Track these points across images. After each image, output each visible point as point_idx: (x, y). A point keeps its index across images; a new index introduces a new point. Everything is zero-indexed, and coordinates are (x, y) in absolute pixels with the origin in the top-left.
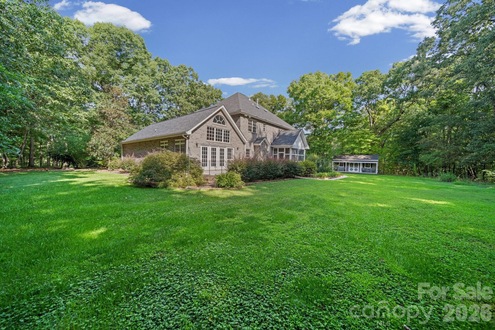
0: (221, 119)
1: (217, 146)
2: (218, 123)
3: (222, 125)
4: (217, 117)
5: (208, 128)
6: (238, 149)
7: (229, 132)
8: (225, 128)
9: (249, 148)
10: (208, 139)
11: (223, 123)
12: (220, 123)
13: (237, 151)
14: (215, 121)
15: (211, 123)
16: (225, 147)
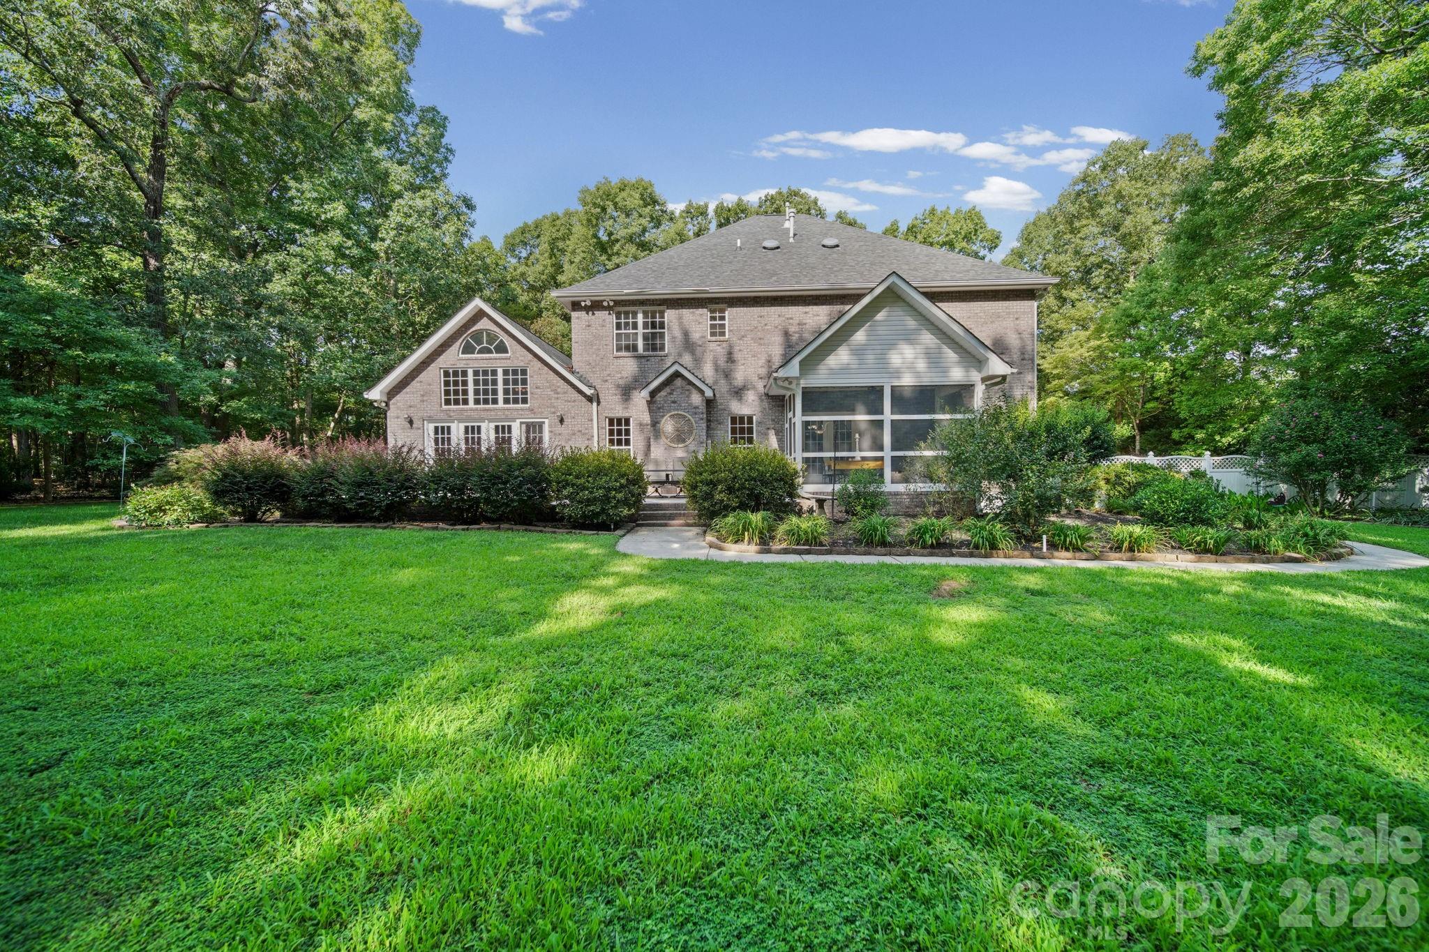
0: (492, 338)
1: (482, 420)
2: (480, 352)
3: (495, 355)
4: (477, 337)
5: (446, 374)
6: (562, 421)
7: (524, 372)
8: (507, 364)
9: (619, 412)
10: (448, 402)
11: (502, 349)
12: (490, 351)
13: (559, 429)
14: (468, 349)
15: (453, 358)
16: (514, 420)
